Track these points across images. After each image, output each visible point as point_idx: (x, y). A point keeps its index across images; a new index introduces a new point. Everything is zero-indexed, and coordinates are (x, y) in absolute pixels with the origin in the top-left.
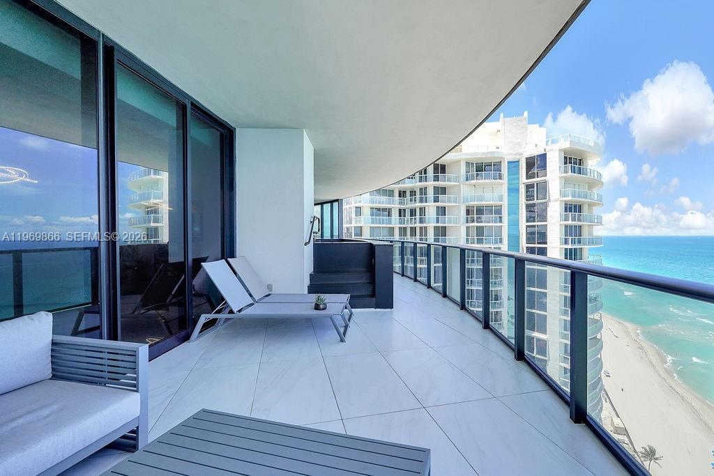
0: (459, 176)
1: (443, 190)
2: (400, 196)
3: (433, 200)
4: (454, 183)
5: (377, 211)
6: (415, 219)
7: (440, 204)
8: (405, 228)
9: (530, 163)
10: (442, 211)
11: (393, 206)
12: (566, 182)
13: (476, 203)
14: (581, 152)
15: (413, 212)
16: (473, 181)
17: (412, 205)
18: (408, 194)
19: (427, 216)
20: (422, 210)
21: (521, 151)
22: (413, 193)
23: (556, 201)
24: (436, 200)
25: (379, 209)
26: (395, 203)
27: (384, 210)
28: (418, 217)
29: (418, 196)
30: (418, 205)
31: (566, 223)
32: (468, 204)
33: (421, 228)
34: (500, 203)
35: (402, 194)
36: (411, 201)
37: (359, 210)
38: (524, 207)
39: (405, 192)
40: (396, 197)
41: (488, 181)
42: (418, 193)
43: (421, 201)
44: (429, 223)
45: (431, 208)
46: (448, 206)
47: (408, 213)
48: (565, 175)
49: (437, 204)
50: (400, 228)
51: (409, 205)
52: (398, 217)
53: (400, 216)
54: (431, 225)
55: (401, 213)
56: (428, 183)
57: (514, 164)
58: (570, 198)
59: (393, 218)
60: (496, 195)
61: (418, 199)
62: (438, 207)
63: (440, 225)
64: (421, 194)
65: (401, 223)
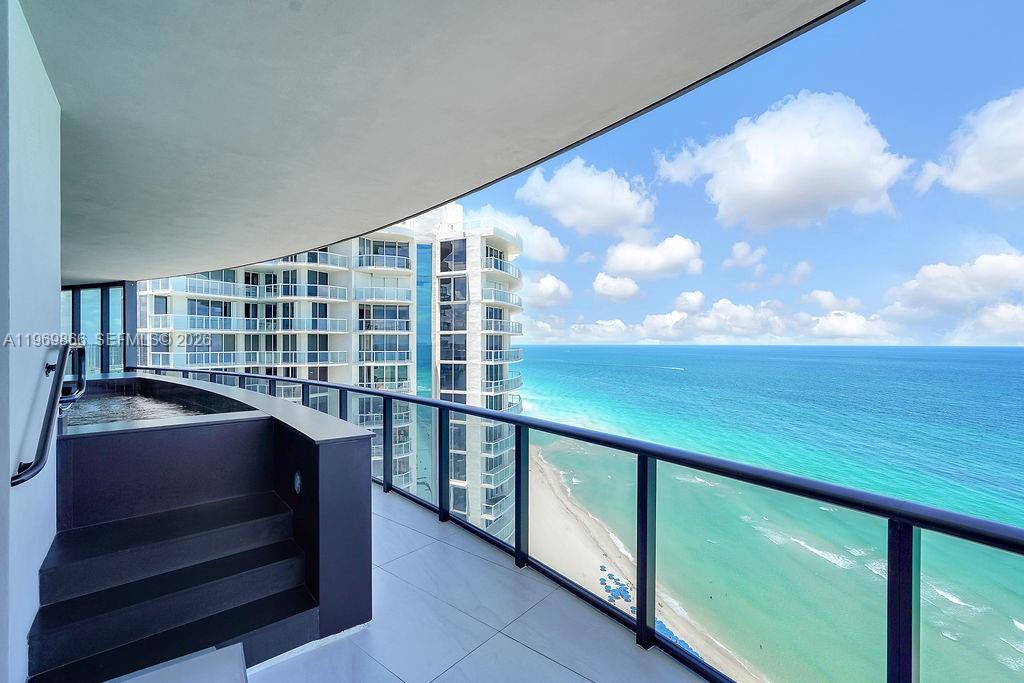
0: (349, 259)
1: (324, 278)
2: (247, 281)
3: (306, 293)
4: (341, 268)
5: (200, 306)
6: (275, 321)
7: (318, 299)
8: (256, 337)
9: (446, 249)
10: (321, 310)
11: (232, 297)
12: (488, 279)
13: (374, 300)
14: (503, 243)
15: (271, 310)
16: (369, 268)
17: (271, 299)
18: (262, 279)
19: (296, 318)
20: (288, 309)
21: (435, 232)
22: (271, 278)
23: (477, 303)
24: (312, 292)
25: (205, 303)
26: (238, 295)
27: (216, 303)
28: (280, 318)
29: (280, 284)
30: (281, 298)
31: (488, 332)
32: (362, 301)
33: (285, 337)
34: (406, 302)
35: (251, 278)
36: (268, 290)
37: (162, 304)
38: (438, 309)
39: (255, 276)
40: (240, 283)
41: (392, 269)
42: (280, 278)
43: (286, 292)
44: (300, 329)
45: (303, 304)
46: (332, 304)
47: (262, 311)
48: (487, 270)
49: (313, 298)
50: (247, 337)
51: (263, 298)
52: (242, 317)
53: (247, 315)
54: (303, 332)
55: (250, 310)
56: (298, 264)
57: (425, 249)
58: (493, 301)
59: (233, 318)
60: (402, 290)
61: (280, 290)
62: (314, 304)
63: (318, 332)
64: (286, 280)
65: (248, 328)
